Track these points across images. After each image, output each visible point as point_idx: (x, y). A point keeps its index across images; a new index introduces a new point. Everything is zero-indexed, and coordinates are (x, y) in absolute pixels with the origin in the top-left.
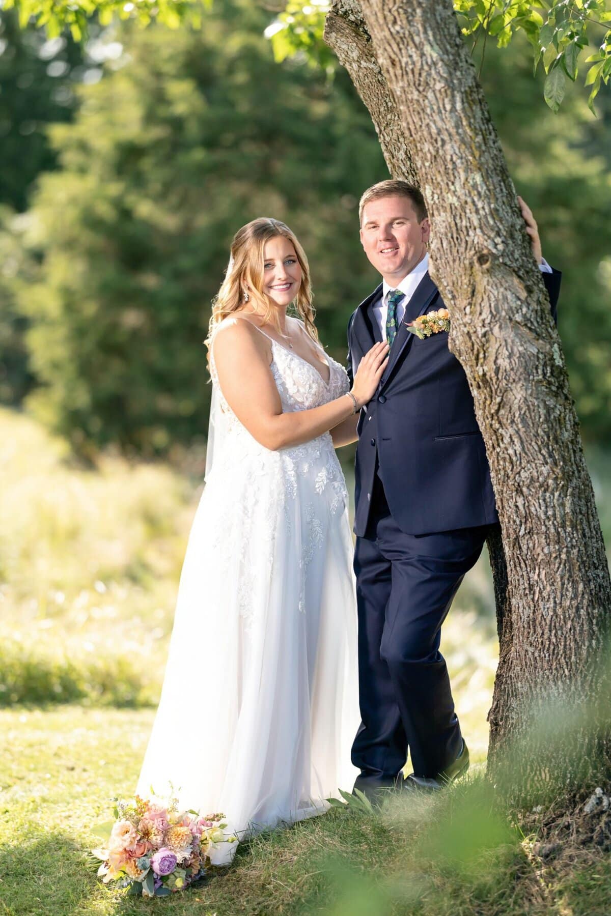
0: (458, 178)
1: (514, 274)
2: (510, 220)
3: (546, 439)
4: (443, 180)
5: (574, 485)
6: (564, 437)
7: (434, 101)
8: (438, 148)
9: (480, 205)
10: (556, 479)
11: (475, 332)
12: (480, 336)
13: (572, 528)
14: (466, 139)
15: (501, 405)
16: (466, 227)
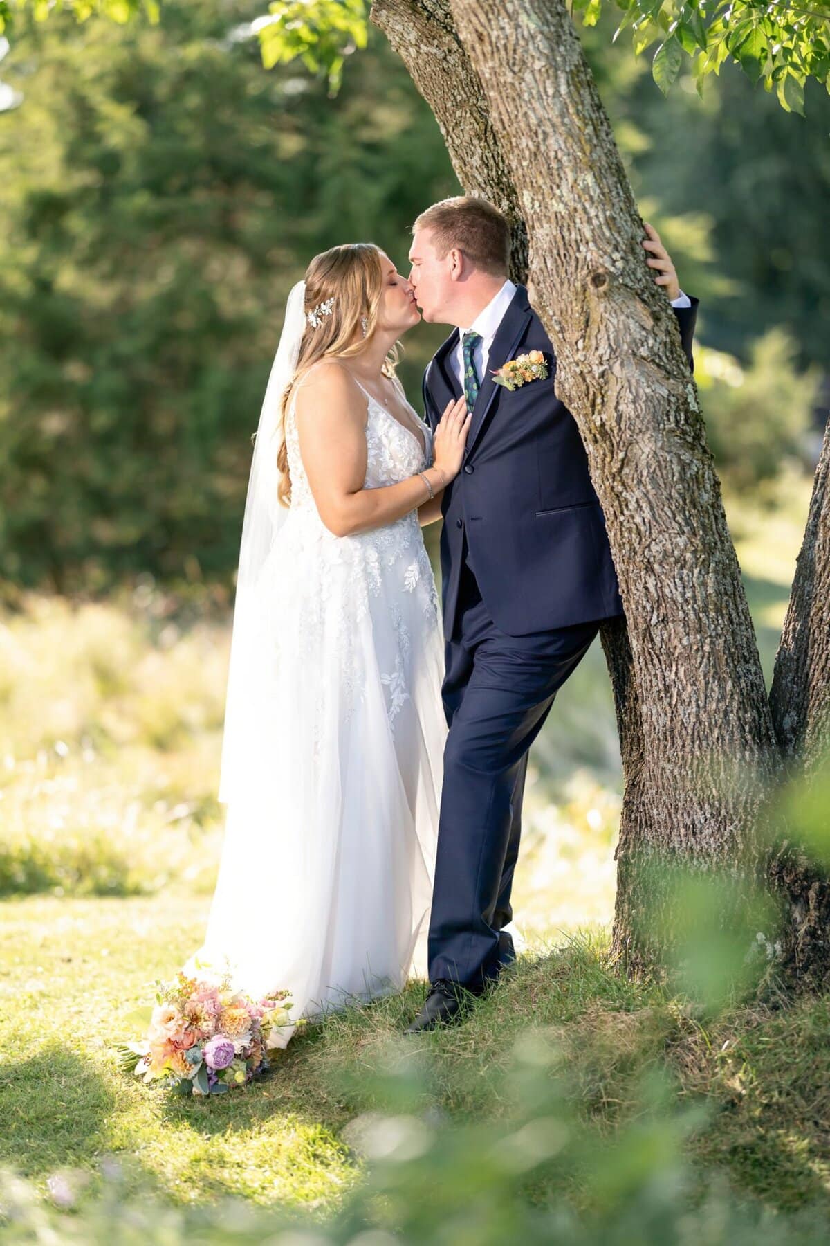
0: (564, 180)
1: (636, 297)
2: (630, 230)
3: (681, 502)
4: (545, 183)
5: (717, 559)
6: (703, 500)
7: (533, 84)
8: (539, 143)
9: (592, 212)
10: (695, 552)
11: (590, 372)
12: (597, 376)
13: (717, 613)
14: (573, 130)
15: (625, 462)
16: (576, 241)
